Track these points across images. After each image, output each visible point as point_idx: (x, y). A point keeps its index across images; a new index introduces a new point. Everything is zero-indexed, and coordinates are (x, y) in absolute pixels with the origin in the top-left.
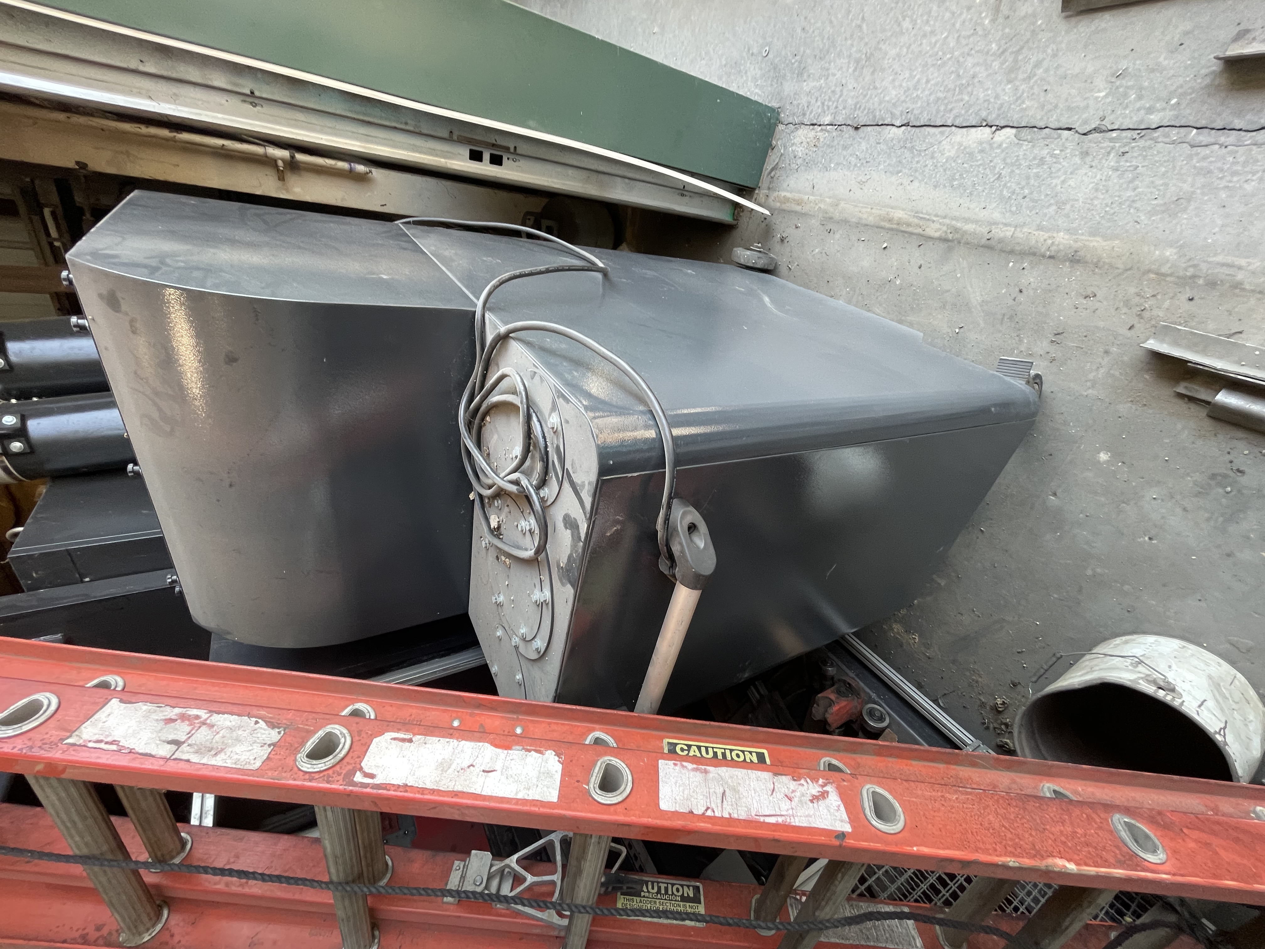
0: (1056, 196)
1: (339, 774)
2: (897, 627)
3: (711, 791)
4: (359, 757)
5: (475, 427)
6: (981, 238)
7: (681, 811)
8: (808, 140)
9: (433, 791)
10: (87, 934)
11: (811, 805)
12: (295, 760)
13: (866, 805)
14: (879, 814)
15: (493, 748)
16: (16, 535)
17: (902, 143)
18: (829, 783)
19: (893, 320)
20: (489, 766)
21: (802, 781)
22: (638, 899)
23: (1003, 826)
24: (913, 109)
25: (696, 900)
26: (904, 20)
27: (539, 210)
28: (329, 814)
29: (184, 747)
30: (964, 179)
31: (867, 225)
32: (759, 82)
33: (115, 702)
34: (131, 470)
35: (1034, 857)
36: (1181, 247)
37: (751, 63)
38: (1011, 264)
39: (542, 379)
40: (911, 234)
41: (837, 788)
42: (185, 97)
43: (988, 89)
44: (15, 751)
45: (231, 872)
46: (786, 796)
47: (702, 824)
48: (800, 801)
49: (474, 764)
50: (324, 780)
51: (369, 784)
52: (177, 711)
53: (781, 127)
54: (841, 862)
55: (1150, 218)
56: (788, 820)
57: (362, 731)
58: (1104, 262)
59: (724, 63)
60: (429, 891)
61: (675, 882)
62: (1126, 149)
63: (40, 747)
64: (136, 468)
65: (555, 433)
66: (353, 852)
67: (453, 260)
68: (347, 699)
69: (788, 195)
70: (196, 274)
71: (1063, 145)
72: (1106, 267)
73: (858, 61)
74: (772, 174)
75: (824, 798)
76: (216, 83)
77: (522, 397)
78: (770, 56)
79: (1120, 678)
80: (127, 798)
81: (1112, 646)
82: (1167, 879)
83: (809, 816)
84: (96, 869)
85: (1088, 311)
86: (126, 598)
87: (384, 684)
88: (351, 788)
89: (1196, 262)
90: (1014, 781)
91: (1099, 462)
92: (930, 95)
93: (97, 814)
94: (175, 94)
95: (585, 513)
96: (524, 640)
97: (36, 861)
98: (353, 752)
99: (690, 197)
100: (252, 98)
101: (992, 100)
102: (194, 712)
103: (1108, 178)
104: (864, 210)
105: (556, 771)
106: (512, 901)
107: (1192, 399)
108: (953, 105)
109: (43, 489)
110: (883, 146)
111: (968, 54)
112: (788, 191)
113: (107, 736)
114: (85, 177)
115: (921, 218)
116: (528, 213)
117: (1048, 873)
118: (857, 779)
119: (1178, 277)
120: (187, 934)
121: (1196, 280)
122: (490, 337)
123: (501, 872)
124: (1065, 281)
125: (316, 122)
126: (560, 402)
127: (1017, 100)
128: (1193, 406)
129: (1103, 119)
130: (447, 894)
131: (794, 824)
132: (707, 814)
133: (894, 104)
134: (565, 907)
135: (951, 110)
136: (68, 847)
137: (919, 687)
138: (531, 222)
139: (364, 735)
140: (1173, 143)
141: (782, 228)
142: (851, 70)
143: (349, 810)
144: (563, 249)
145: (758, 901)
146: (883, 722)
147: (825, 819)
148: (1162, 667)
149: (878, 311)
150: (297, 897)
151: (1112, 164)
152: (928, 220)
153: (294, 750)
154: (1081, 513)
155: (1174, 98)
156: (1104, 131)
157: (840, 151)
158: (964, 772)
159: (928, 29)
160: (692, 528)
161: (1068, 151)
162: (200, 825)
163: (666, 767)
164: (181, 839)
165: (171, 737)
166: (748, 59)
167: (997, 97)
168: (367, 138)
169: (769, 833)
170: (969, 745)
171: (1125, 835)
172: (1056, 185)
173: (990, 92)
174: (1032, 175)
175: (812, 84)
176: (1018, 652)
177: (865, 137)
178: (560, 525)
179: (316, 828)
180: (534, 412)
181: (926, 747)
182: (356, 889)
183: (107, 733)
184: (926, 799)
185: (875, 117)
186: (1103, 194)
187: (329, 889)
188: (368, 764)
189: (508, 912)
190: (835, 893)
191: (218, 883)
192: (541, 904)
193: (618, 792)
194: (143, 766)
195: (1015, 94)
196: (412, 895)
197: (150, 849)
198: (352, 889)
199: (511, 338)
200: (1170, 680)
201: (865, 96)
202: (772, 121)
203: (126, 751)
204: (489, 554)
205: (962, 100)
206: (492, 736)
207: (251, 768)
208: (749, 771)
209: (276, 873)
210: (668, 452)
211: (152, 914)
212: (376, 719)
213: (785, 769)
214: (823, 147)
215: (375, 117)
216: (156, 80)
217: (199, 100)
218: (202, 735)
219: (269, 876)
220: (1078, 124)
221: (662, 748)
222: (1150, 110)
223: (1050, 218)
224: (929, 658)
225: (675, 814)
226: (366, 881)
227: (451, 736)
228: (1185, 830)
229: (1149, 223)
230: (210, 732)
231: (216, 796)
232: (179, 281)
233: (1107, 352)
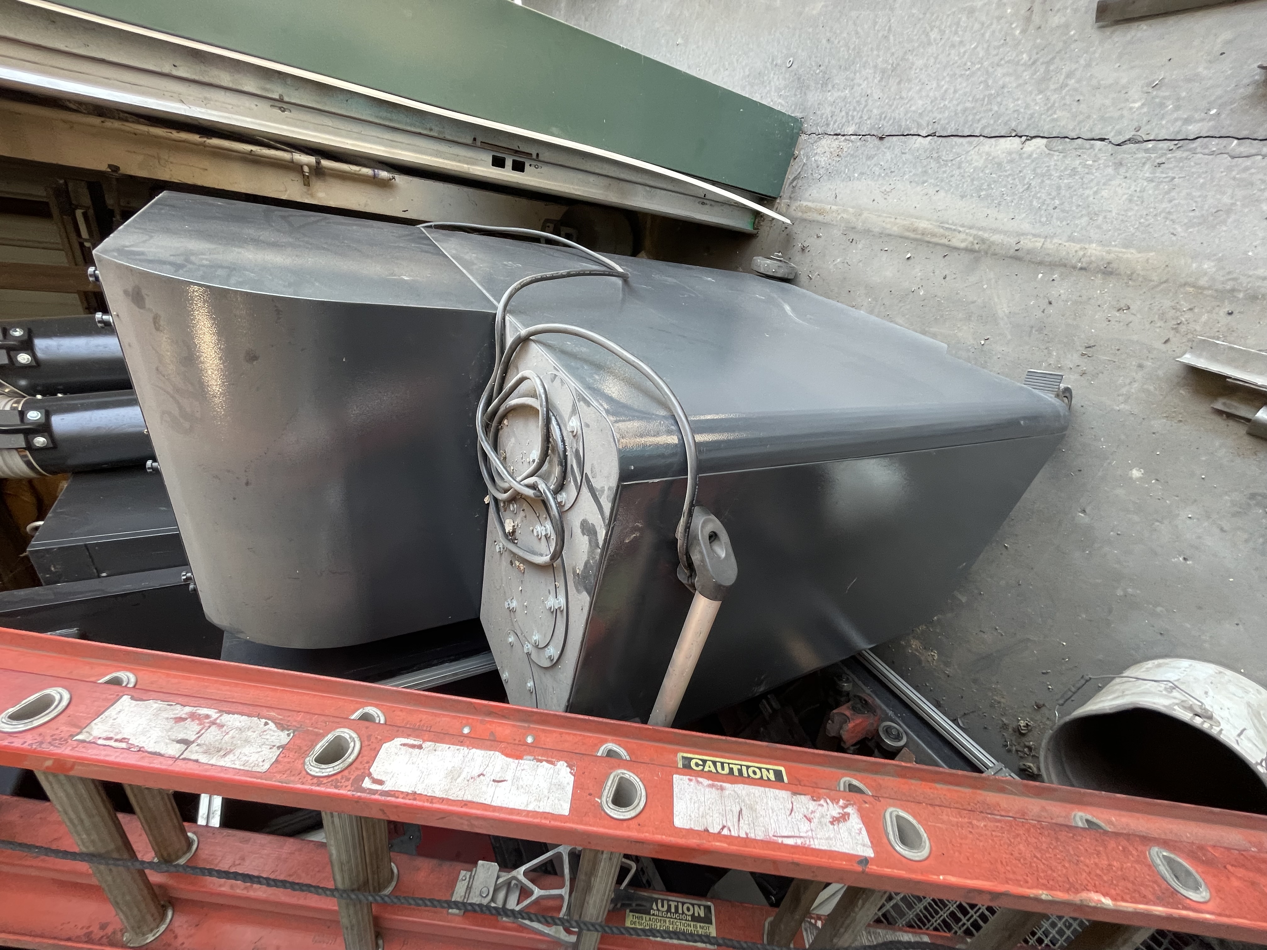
0: (1089, 207)
1: (348, 780)
2: (915, 644)
3: (728, 808)
4: (368, 762)
5: (493, 430)
6: (1009, 249)
7: (696, 828)
8: (832, 150)
9: (442, 800)
10: (91, 932)
11: (831, 827)
12: (304, 763)
13: (890, 829)
14: (904, 840)
15: (503, 757)
16: (36, 528)
17: (928, 152)
18: (850, 804)
19: (916, 332)
20: (499, 775)
21: (822, 802)
22: (648, 917)
23: (1035, 857)
24: (940, 119)
25: (707, 920)
26: (932, 30)
27: (559, 218)
28: (336, 820)
29: (193, 747)
30: (992, 189)
31: (890, 235)
32: (783, 92)
33: (126, 699)
34: (150, 466)
35: (1068, 891)
36: (1220, 260)
37: (774, 74)
38: (1040, 275)
39: (562, 382)
40: (936, 244)
41: (859, 810)
42: (216, 101)
43: (1018, 99)
44: (25, 746)
45: (236, 876)
46: (805, 816)
47: (718, 844)
48: (820, 822)
49: (485, 773)
50: (332, 785)
51: (377, 791)
52: (188, 709)
53: (804, 137)
54: (861, 889)
55: (1187, 230)
56: (808, 842)
57: (371, 735)
58: (1138, 275)
59: (747, 73)
60: (435, 903)
61: (685, 900)
62: (1163, 160)
63: (50, 743)
64: (155, 464)
65: (574, 436)
66: (359, 860)
67: (473, 264)
68: (357, 702)
69: (810, 204)
70: (220, 272)
71: (1096, 156)
72: (1140, 279)
73: (883, 71)
74: (794, 184)
75: (845, 820)
76: (246, 88)
77: (541, 400)
78: (794, 66)
79: (1154, 703)
80: (135, 796)
81: (1143, 669)
82: (1211, 920)
83: (829, 838)
84: (102, 867)
85: (1122, 324)
86: (143, 593)
87: (395, 688)
88: (359, 794)
89: (1234, 276)
90: (1043, 809)
91: (1131, 478)
92: (958, 105)
93: (103, 810)
94: (206, 98)
95: (603, 519)
96: (537, 646)
97: (43, 857)
98: (362, 757)
99: (711, 205)
100: (281, 104)
101: (1022, 110)
102: (204, 711)
103: (1143, 190)
104: (888, 220)
105: (568, 784)
106: (519, 916)
107: (1230, 416)
108: (982, 115)
109: (65, 485)
110: (907, 156)
111: (998, 65)
112: (810, 201)
113: (117, 733)
114: (117, 179)
115: (947, 228)
116: (547, 221)
117: (1081, 907)
118: (880, 801)
119: (1216, 290)
120: (191, 936)
121: (1236, 294)
122: (510, 340)
123: (508, 884)
124: (1097, 294)
125: (343, 128)
126: (581, 405)
127: (1048, 110)
128: (1231, 423)
129: (1138, 129)
130: (453, 906)
131: (813, 846)
132: (723, 833)
133: (921, 114)
134: (574, 924)
135: (979, 121)
136: (73, 843)
137: (938, 705)
138: (551, 229)
139: (373, 739)
140: (1212, 153)
141: (803, 237)
142: (876, 81)
143: (356, 817)
144: (584, 255)
145: (771, 924)
146: (900, 741)
147: (847, 843)
148: (1198, 693)
149: (901, 321)
150: (301, 902)
151: (1147, 175)
152: (954, 230)
153: (303, 753)
154: (1112, 531)
155: (1214, 108)
156: (1139, 142)
157: (864, 160)
158: (991, 797)
159: (957, 39)
160: (713, 537)
161: (1101, 162)
162: (207, 826)
163: (680, 782)
164: (187, 838)
165: (181, 736)
166: (772, 69)
167: (1027, 107)
168: (392, 144)
169: (788, 855)
170: (991, 768)
171: (1164, 870)
172: (1088, 197)
173: (1020, 102)
174: (1063, 185)
175: (836, 94)
176: (1043, 673)
177: (890, 147)
178: (577, 530)
179: (321, 830)
180: (554, 415)
181: (946, 769)
182: (361, 897)
183: (117, 730)
184: (953, 826)
185: (900, 126)
186: (1137, 205)
187: (334, 896)
188: (376, 770)
189: (514, 925)
190: (854, 920)
191: (225, 886)
192: (549, 920)
193: (631, 807)
194: (152, 765)
195: (1046, 104)
196: (418, 905)
197: (156, 848)
198: (357, 896)
199: (532, 340)
200: (1208, 707)
201: (891, 106)
202: (795, 131)
203: (135, 750)
204: (503, 559)
205: (991, 110)
206: (503, 745)
207: (259, 770)
208: (767, 789)
209: (282, 878)
210: (690, 457)
211: (156, 914)
212: (385, 724)
213: (804, 788)
214: (846, 157)
215: (399, 122)
216: (187, 84)
217: (229, 104)
218: (212, 735)
219: (274, 880)
220: (1112, 134)
221: (676, 762)
222: (1187, 121)
223: (1082, 229)
224: (948, 676)
225: (690, 831)
226: (371, 888)
227: (461, 743)
228: (1229, 867)
229: (1186, 235)
230: (219, 732)
231: (223, 798)
232: (203, 278)
233: (1140, 366)
